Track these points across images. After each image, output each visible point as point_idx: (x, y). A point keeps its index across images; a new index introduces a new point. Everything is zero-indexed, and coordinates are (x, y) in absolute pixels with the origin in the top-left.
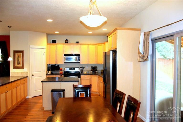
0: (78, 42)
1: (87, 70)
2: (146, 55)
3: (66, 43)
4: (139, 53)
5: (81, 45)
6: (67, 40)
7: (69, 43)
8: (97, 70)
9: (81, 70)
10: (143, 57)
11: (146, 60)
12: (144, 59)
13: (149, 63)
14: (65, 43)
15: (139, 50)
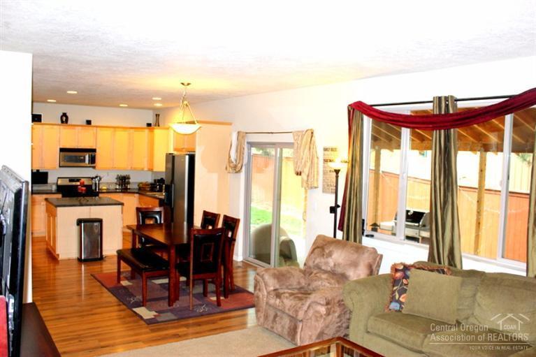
0: (89, 122)
1: (108, 183)
2: (239, 165)
3: (62, 122)
4: (230, 161)
5: (98, 129)
6: (64, 115)
7: (69, 122)
8: (129, 183)
9: (96, 184)
10: (235, 167)
11: (239, 171)
12: (236, 169)
13: (243, 175)
14: (60, 122)
15: (230, 157)
